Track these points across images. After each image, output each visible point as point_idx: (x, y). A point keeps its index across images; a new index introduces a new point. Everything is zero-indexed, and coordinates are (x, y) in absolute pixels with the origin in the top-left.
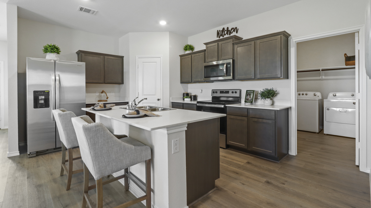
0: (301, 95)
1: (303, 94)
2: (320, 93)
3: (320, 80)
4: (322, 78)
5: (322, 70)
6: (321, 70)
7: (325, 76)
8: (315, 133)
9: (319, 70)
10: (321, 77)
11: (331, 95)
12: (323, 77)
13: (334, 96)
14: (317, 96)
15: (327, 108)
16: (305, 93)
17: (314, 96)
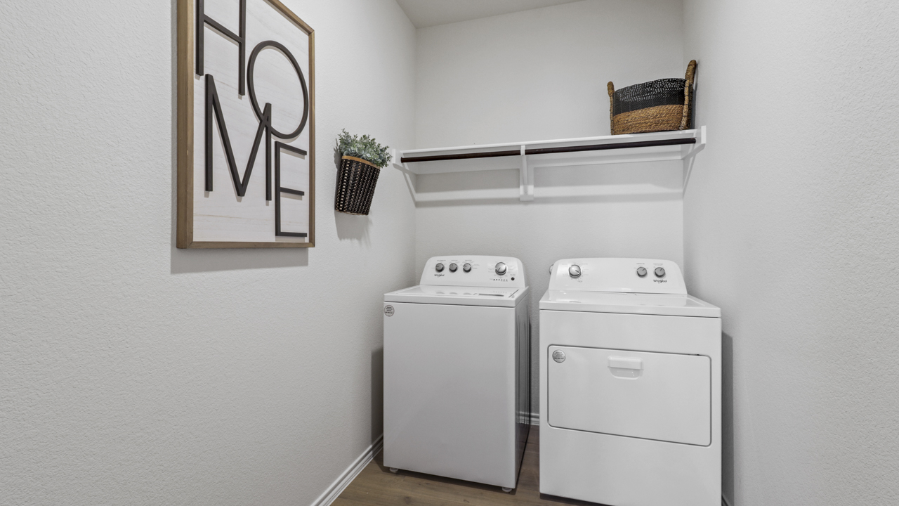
0: (446, 271)
1: (453, 270)
2: (520, 262)
3: (518, 201)
4: (526, 192)
5: (528, 152)
6: (523, 152)
7: (536, 186)
8: (498, 489)
9: (517, 153)
10: (522, 187)
11: (562, 269)
12: (532, 190)
13: (571, 275)
14: (507, 276)
15: (552, 349)
16: (460, 261)
17: (498, 277)
